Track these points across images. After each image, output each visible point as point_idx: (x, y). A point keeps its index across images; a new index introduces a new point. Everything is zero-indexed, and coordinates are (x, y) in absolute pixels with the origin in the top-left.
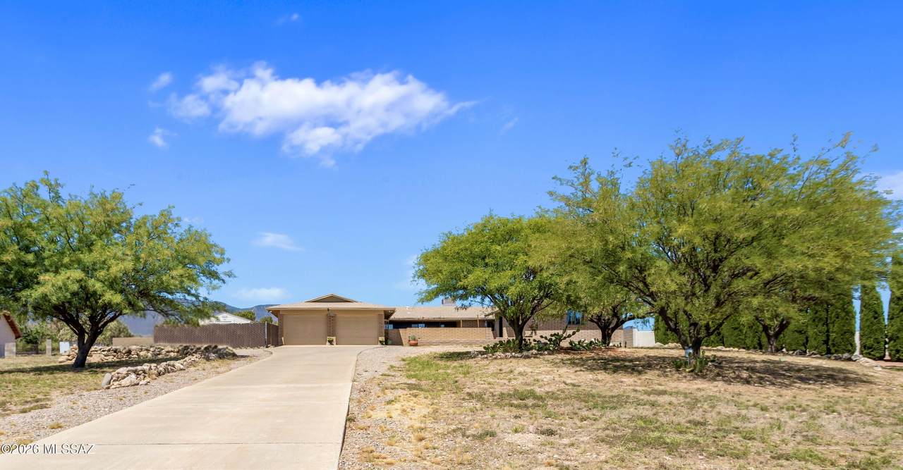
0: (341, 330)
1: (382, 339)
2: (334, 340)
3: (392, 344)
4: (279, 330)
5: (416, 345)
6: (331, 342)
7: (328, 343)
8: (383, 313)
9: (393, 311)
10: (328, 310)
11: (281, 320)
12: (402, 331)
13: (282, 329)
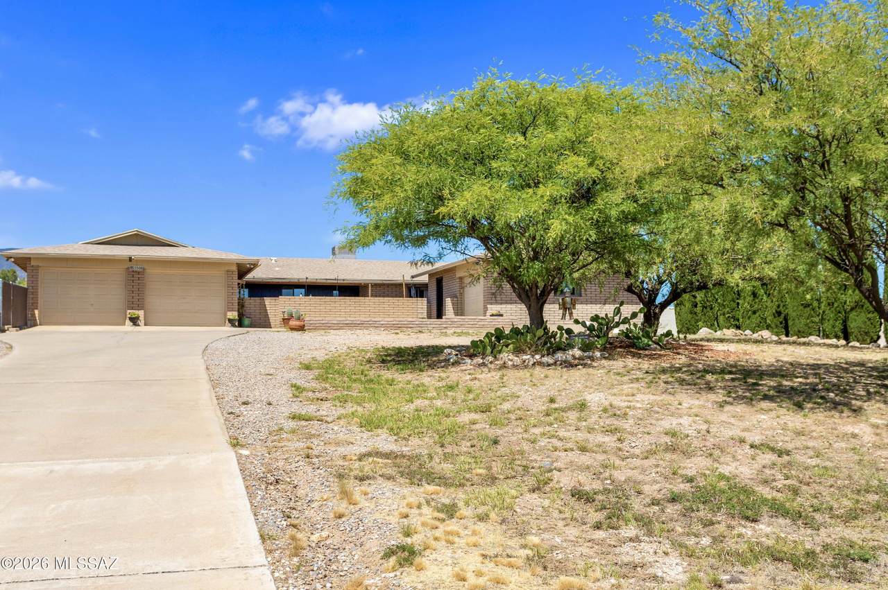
0: (154, 298)
1: (233, 315)
2: (142, 318)
3: (252, 326)
4: (30, 296)
5: (301, 328)
6: (134, 321)
7: (128, 321)
8: (235, 268)
9: (255, 265)
10: (130, 259)
11: (33, 279)
12: (268, 301)
13: (35, 293)
